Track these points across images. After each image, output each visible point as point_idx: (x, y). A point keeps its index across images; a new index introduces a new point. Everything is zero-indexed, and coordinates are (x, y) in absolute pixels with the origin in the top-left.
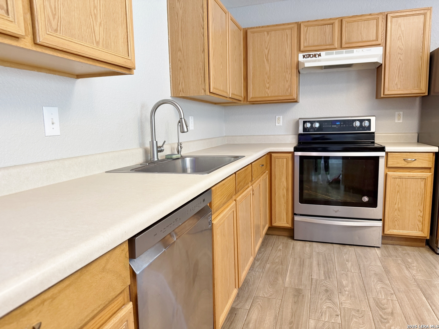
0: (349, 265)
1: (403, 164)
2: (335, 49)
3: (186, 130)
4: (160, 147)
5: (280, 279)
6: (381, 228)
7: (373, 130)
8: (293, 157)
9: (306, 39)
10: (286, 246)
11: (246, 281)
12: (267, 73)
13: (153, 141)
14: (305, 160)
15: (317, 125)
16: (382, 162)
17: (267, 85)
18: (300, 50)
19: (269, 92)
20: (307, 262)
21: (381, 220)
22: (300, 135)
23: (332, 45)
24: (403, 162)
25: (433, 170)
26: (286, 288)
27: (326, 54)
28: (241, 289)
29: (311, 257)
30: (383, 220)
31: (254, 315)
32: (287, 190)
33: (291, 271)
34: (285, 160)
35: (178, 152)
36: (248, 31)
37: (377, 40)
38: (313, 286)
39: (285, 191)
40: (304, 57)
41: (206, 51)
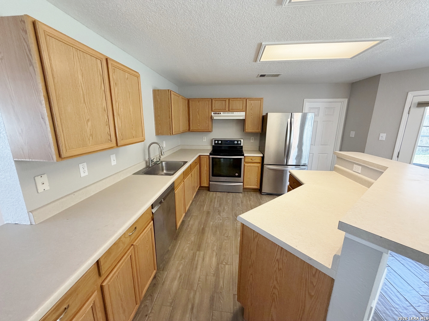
0: (229, 200)
1: (251, 161)
2: (226, 111)
3: (163, 154)
4: (152, 160)
5: (202, 208)
6: (243, 186)
7: (242, 145)
8: (209, 157)
9: (215, 106)
10: (206, 194)
11: (189, 210)
12: (198, 119)
13: (149, 158)
14: (214, 159)
15: (220, 142)
16: (243, 160)
17: (199, 125)
18: (212, 111)
19: (199, 127)
20: (213, 201)
21: (242, 182)
22: (213, 146)
23: (225, 110)
24: (251, 160)
25: (261, 163)
26: (204, 212)
27: (223, 113)
28: (186, 214)
29: (215, 198)
30: (243, 182)
31: (191, 222)
32: (207, 171)
33: (207, 205)
34: (206, 159)
35: (159, 160)
36: (190, 100)
37: (243, 109)
38: (214, 210)
39: (206, 171)
40: (214, 113)
41: (171, 117)
